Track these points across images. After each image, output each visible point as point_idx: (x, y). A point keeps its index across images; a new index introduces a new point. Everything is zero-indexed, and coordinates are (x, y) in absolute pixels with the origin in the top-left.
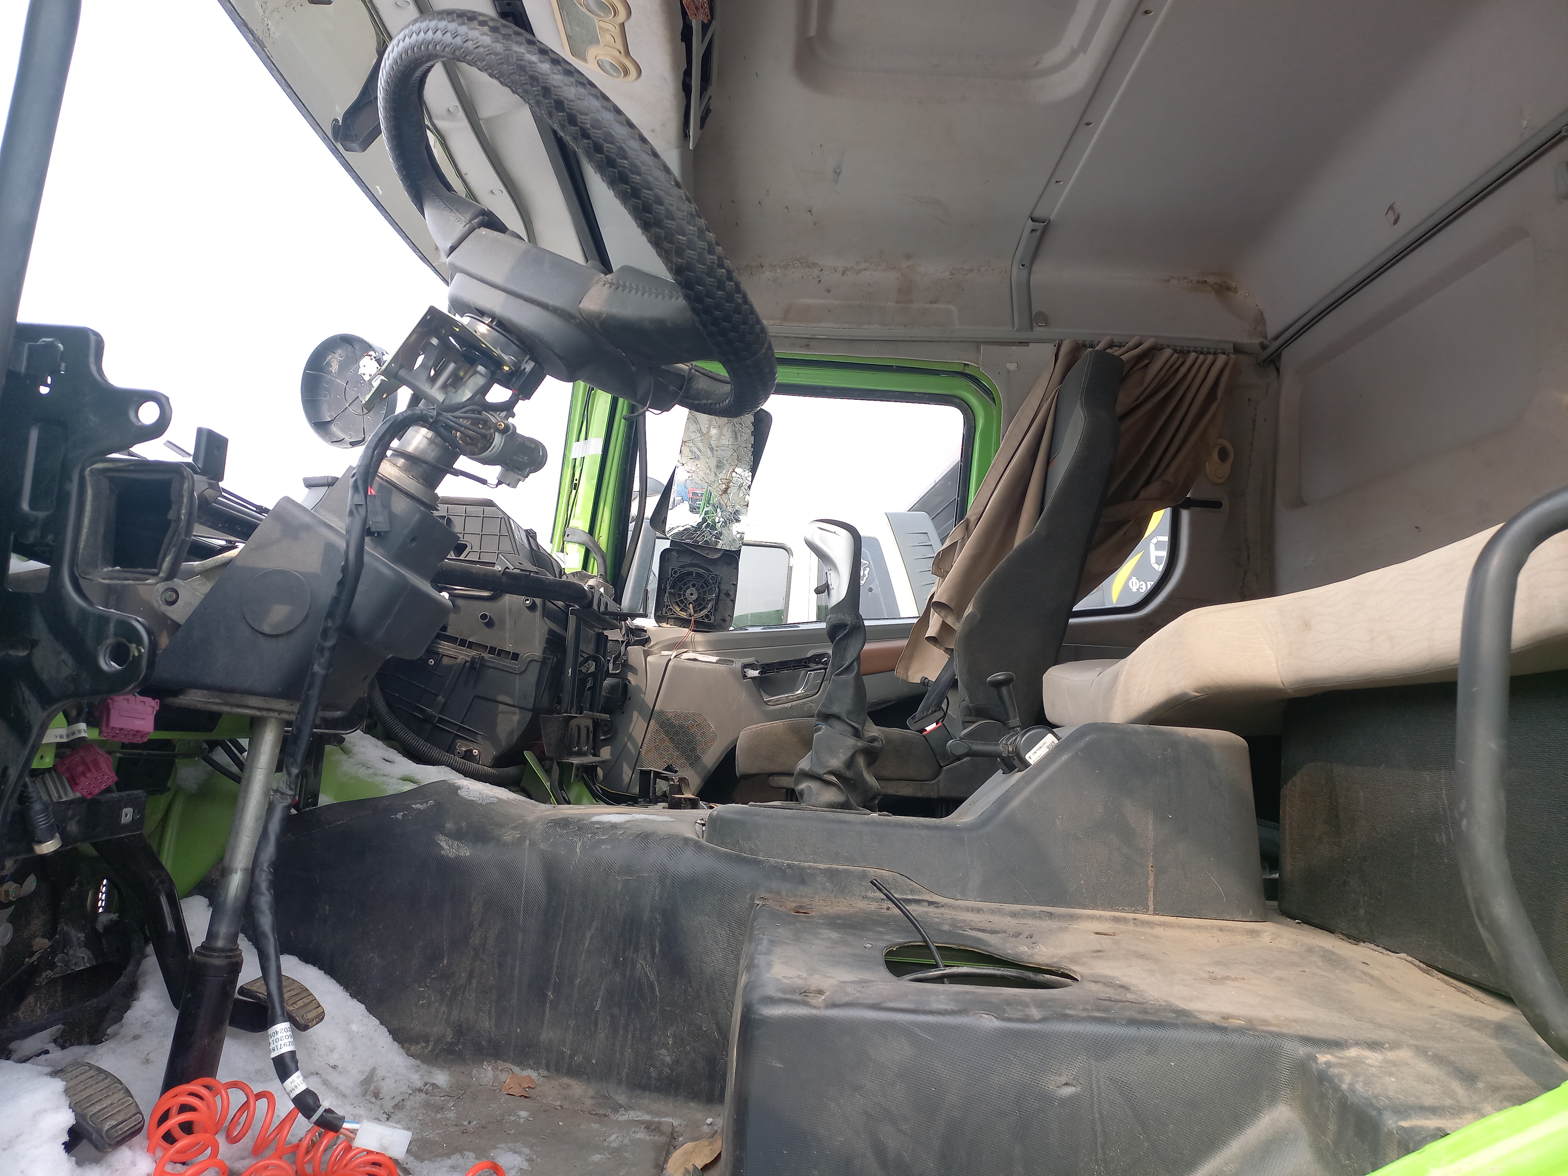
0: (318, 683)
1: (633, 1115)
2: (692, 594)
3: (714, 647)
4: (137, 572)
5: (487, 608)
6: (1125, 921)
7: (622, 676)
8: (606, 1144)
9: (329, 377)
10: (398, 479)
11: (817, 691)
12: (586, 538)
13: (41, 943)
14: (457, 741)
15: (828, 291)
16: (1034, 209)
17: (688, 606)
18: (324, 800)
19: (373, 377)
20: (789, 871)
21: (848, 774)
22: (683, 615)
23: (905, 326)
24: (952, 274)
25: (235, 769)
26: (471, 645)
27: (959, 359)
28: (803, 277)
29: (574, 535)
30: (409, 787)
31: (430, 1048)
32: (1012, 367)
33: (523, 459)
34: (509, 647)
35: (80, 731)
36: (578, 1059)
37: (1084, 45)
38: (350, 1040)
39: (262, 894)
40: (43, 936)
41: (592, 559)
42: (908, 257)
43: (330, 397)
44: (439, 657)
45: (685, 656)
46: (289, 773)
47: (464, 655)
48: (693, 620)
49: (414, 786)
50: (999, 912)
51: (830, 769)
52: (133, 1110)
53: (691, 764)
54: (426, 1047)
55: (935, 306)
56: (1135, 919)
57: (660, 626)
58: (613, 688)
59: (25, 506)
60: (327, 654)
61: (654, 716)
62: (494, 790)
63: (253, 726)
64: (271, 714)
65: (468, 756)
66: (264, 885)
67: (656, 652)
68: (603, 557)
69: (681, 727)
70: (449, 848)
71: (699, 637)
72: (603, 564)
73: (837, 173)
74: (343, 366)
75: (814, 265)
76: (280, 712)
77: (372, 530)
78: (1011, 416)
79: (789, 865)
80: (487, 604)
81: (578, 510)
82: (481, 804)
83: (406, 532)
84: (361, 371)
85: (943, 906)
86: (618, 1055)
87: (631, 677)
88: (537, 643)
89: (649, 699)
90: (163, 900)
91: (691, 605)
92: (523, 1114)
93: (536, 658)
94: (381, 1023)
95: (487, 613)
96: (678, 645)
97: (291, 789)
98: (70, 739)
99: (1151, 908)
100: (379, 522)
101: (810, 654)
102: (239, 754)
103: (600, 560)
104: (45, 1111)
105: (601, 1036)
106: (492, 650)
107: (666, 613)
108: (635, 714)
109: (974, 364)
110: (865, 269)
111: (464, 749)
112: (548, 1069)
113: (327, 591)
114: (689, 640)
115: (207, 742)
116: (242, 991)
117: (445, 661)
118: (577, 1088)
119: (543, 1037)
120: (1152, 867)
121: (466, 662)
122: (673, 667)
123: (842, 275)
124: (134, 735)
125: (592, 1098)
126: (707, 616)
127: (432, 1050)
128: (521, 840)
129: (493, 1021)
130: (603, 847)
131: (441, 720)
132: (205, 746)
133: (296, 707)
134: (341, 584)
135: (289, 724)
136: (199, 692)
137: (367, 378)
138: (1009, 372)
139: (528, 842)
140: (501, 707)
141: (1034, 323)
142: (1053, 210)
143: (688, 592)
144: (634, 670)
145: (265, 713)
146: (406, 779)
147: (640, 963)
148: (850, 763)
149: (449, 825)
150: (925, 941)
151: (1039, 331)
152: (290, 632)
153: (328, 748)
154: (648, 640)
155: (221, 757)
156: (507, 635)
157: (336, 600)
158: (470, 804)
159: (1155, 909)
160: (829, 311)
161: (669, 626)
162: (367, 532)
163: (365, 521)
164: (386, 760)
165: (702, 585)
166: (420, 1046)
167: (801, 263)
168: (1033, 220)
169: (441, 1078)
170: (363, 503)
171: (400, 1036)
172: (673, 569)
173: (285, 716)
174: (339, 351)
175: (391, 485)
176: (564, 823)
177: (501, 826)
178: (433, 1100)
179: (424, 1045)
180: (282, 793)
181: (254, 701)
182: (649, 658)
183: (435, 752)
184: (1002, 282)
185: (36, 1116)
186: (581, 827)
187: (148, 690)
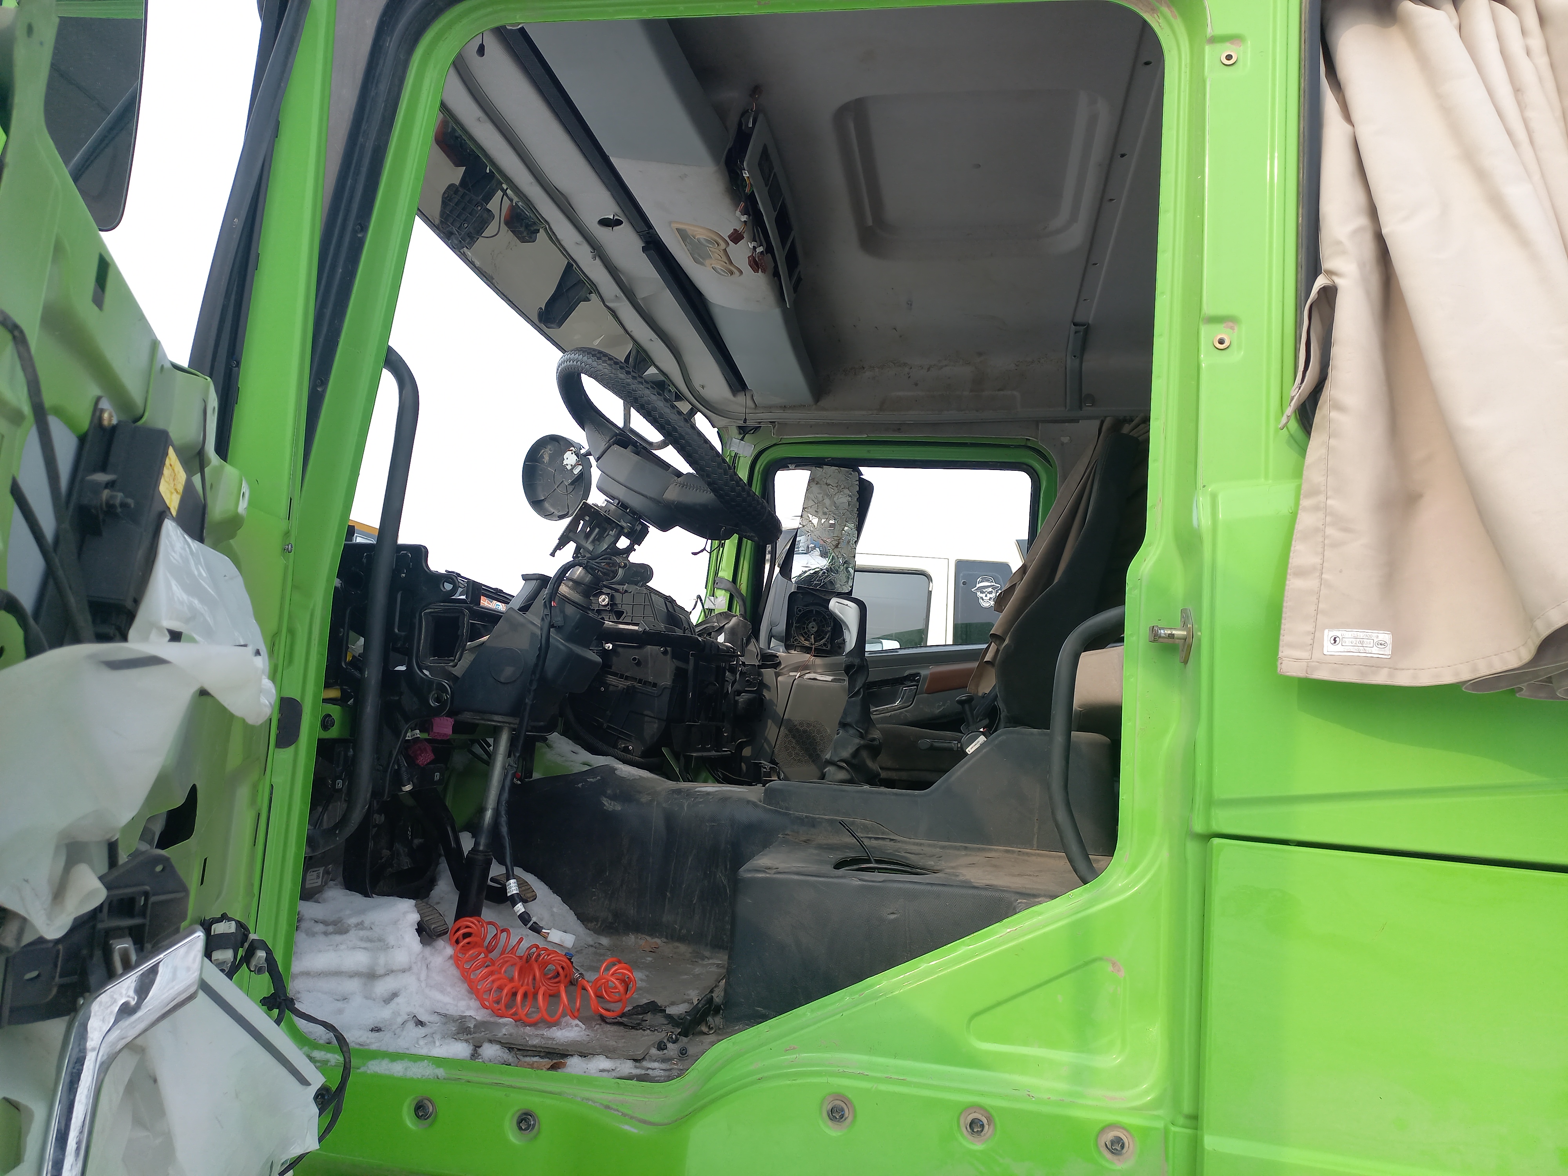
0: (528, 708)
1: (711, 961)
2: (813, 627)
3: (830, 669)
4: (445, 660)
5: (636, 654)
6: (1013, 852)
7: (759, 693)
8: (692, 972)
9: (542, 466)
10: (569, 594)
11: (910, 703)
12: (730, 586)
13: (386, 853)
14: (619, 740)
15: (916, 384)
16: (1074, 315)
17: (810, 636)
18: (536, 775)
19: (573, 467)
20: (806, 820)
21: (855, 761)
22: (807, 644)
23: (977, 411)
24: (1017, 366)
25: (485, 757)
26: (627, 678)
27: (1021, 435)
28: (896, 374)
29: (721, 583)
30: (587, 768)
31: (599, 925)
32: (1065, 440)
33: (637, 579)
34: (651, 679)
35: (417, 734)
36: (684, 931)
37: (1073, 218)
38: (552, 915)
39: (503, 817)
40: (387, 849)
41: (736, 602)
42: (980, 354)
43: (544, 481)
44: (607, 686)
45: (807, 676)
46: (515, 756)
47: (622, 684)
48: (813, 648)
49: (590, 768)
50: (934, 846)
51: (842, 758)
52: (443, 923)
53: (813, 761)
54: (597, 925)
55: (1002, 393)
56: (1020, 851)
57: (789, 653)
58: (750, 702)
59: (396, 631)
60: (532, 693)
61: (784, 722)
62: (638, 772)
63: (495, 732)
64: (505, 725)
65: (626, 750)
66: (503, 813)
67: (785, 673)
68: (744, 600)
69: (805, 731)
70: (609, 805)
71: (818, 661)
72: (743, 605)
73: (910, 304)
74: (551, 457)
75: (905, 364)
76: (509, 723)
77: (555, 625)
78: (1064, 477)
79: (806, 816)
80: (636, 651)
81: (723, 564)
82: (629, 780)
83: (573, 624)
84: (565, 462)
85: (899, 842)
86: (706, 929)
87: (765, 693)
88: (668, 676)
89: (780, 710)
90: (449, 829)
91: (813, 636)
92: (649, 959)
93: (668, 686)
94: (571, 909)
95: (637, 657)
96: (804, 667)
97: (516, 764)
98: (412, 738)
99: (1035, 846)
100: (558, 620)
101: (906, 673)
102: (487, 748)
103: (741, 603)
104: (408, 912)
105: (697, 918)
106: (640, 681)
107: (793, 642)
108: (770, 722)
109: (1034, 439)
110: (946, 366)
111: (623, 746)
112: (667, 938)
113: (532, 659)
114: (810, 663)
115: (470, 740)
116: (492, 880)
117: (611, 688)
118: (683, 948)
119: (664, 919)
120: (1037, 820)
121: (624, 689)
122: (797, 685)
123: (927, 371)
124: (443, 736)
125: (690, 953)
126: (825, 645)
127: (600, 927)
128: (652, 801)
129: (636, 910)
130: (700, 806)
131: (609, 727)
132: (469, 742)
133: (517, 721)
134: (539, 656)
135: (514, 730)
136: (469, 713)
137: (569, 467)
138: (1063, 444)
139: (656, 803)
140: (647, 719)
141: (1083, 404)
142: (1089, 314)
143: (810, 625)
144: (768, 688)
145: (502, 724)
146: (585, 764)
147: (719, 874)
148: (856, 754)
149: (609, 792)
150: (869, 856)
151: (1088, 410)
152: (515, 681)
153: (538, 744)
154: (779, 664)
155: (478, 750)
156: (649, 671)
157: (536, 665)
158: (622, 779)
159: (1037, 847)
160: (916, 401)
161: (796, 652)
162: (552, 626)
163: (550, 622)
164: (573, 752)
165: (821, 620)
166: (593, 924)
167: (894, 364)
168: (1075, 324)
169: (605, 941)
170: (549, 614)
171: (582, 918)
172: (797, 608)
173: (512, 725)
174: (549, 447)
175: (565, 599)
176: (679, 791)
177: (640, 792)
178: (598, 951)
179: (596, 923)
180: (511, 766)
181: (496, 718)
182: (779, 678)
183: (605, 748)
184: (1058, 370)
185: (405, 913)
186: (688, 794)
187: (450, 714)
